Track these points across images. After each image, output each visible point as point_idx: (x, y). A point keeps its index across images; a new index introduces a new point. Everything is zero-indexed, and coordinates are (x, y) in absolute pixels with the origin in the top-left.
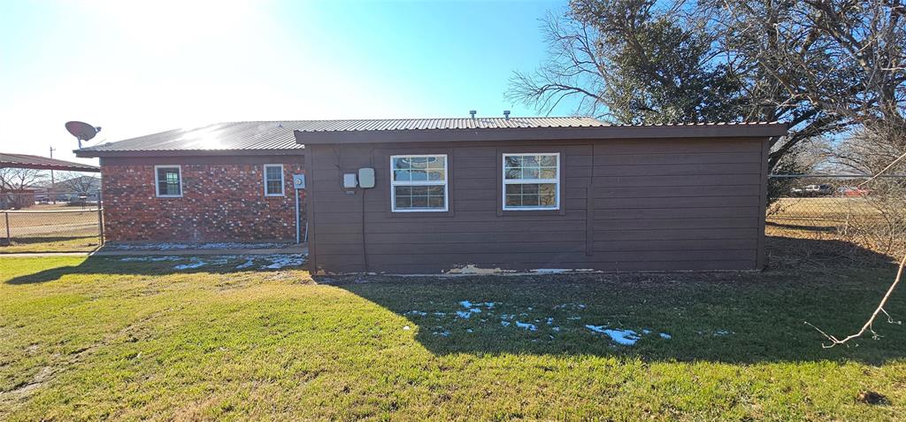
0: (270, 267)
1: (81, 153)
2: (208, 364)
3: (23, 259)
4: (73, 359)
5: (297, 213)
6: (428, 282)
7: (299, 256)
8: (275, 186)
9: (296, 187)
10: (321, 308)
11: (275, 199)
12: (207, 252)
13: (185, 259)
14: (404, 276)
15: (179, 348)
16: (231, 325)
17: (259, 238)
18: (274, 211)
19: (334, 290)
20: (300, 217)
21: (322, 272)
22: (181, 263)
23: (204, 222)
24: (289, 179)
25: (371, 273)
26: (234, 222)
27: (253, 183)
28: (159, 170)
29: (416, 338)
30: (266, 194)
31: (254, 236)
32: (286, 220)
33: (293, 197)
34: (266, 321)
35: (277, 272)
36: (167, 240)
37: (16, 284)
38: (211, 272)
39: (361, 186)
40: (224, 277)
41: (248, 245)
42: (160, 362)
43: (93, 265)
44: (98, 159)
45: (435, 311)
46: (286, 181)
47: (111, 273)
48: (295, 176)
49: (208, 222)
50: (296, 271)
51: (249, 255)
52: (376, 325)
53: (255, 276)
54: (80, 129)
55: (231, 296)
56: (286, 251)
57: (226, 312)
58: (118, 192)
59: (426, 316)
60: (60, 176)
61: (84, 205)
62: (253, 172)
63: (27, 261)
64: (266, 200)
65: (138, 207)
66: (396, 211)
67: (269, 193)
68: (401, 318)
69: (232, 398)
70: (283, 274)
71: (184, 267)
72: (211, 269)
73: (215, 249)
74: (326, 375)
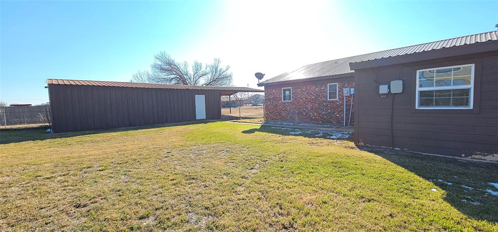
0: (331, 137)
1: (259, 85)
2: (312, 179)
3: (244, 124)
4: (264, 163)
5: (345, 110)
6: (448, 161)
7: (347, 133)
8: (333, 95)
9: (344, 95)
10: (365, 164)
11: (333, 102)
12: (302, 127)
13: (294, 130)
14: (424, 154)
15: (298, 168)
16: (318, 162)
17: (324, 122)
18: (332, 108)
19: (372, 155)
20: (346, 111)
21: (362, 144)
22: (292, 131)
23: (300, 113)
24: (341, 91)
25: (396, 149)
26: (313, 113)
27: (322, 94)
28: (284, 90)
29: (445, 199)
30: (328, 100)
31: (322, 121)
32: (338, 113)
33: (342, 100)
34: (335, 164)
35: (336, 140)
36: (286, 120)
37: (245, 133)
38: (305, 137)
39: (392, 92)
40: (310, 139)
41: (319, 125)
42: (293, 173)
43: (263, 129)
44: (263, 87)
45: (461, 184)
46: (339, 92)
47: (269, 133)
48: (344, 89)
49: (301, 113)
50: (346, 141)
51: (320, 130)
52: (408, 182)
53: (325, 141)
54: (259, 76)
55: (316, 149)
56: (338, 130)
57: (315, 156)
58: (270, 100)
59: (453, 186)
60: (250, 94)
61: (257, 105)
62: (323, 88)
63: (245, 126)
64: (328, 102)
65: (276, 106)
66: (419, 108)
67: (330, 98)
68: (427, 182)
69: (326, 199)
70: (339, 142)
71: (293, 133)
72: (305, 135)
73: (305, 126)
74: (376, 203)
